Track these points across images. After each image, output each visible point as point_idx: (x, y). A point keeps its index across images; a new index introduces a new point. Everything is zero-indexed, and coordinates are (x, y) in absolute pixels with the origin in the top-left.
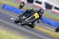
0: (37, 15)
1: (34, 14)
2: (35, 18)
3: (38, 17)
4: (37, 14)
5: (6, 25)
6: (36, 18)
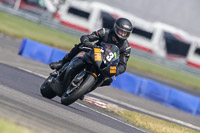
5: (32, 109)
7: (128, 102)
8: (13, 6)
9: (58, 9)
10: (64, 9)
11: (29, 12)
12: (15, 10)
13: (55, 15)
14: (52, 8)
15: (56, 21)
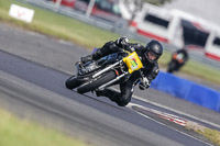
0: (134, 60)
1: (125, 55)
2: (126, 69)
3: (140, 65)
4: (134, 55)
6: (130, 71)
7: (209, 119)
8: (85, 12)
9: (134, 16)
10: (140, 16)
11: (104, 19)
12: (87, 17)
13: (131, 23)
14: (127, 15)
15: (132, 29)
